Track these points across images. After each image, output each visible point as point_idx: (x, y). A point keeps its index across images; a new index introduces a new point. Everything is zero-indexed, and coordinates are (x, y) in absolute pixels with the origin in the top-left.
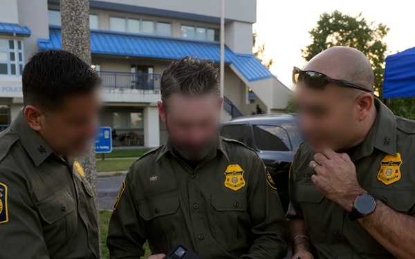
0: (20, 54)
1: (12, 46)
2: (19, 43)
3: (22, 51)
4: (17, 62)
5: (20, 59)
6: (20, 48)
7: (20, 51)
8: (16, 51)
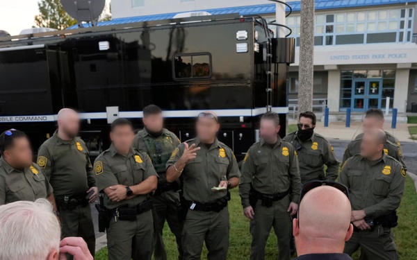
0: (410, 22)
1: (403, 15)
2: (411, 11)
3: (412, 19)
4: (405, 30)
5: (409, 27)
6: (410, 15)
7: (411, 19)
8: (406, 19)
